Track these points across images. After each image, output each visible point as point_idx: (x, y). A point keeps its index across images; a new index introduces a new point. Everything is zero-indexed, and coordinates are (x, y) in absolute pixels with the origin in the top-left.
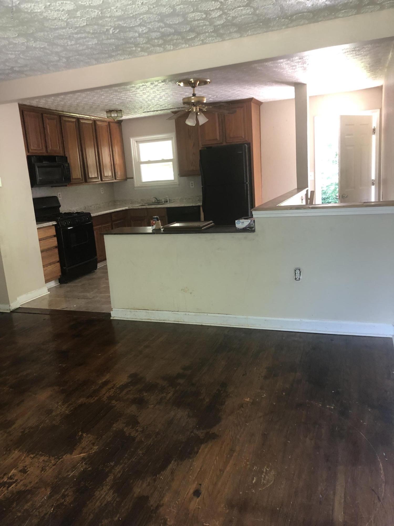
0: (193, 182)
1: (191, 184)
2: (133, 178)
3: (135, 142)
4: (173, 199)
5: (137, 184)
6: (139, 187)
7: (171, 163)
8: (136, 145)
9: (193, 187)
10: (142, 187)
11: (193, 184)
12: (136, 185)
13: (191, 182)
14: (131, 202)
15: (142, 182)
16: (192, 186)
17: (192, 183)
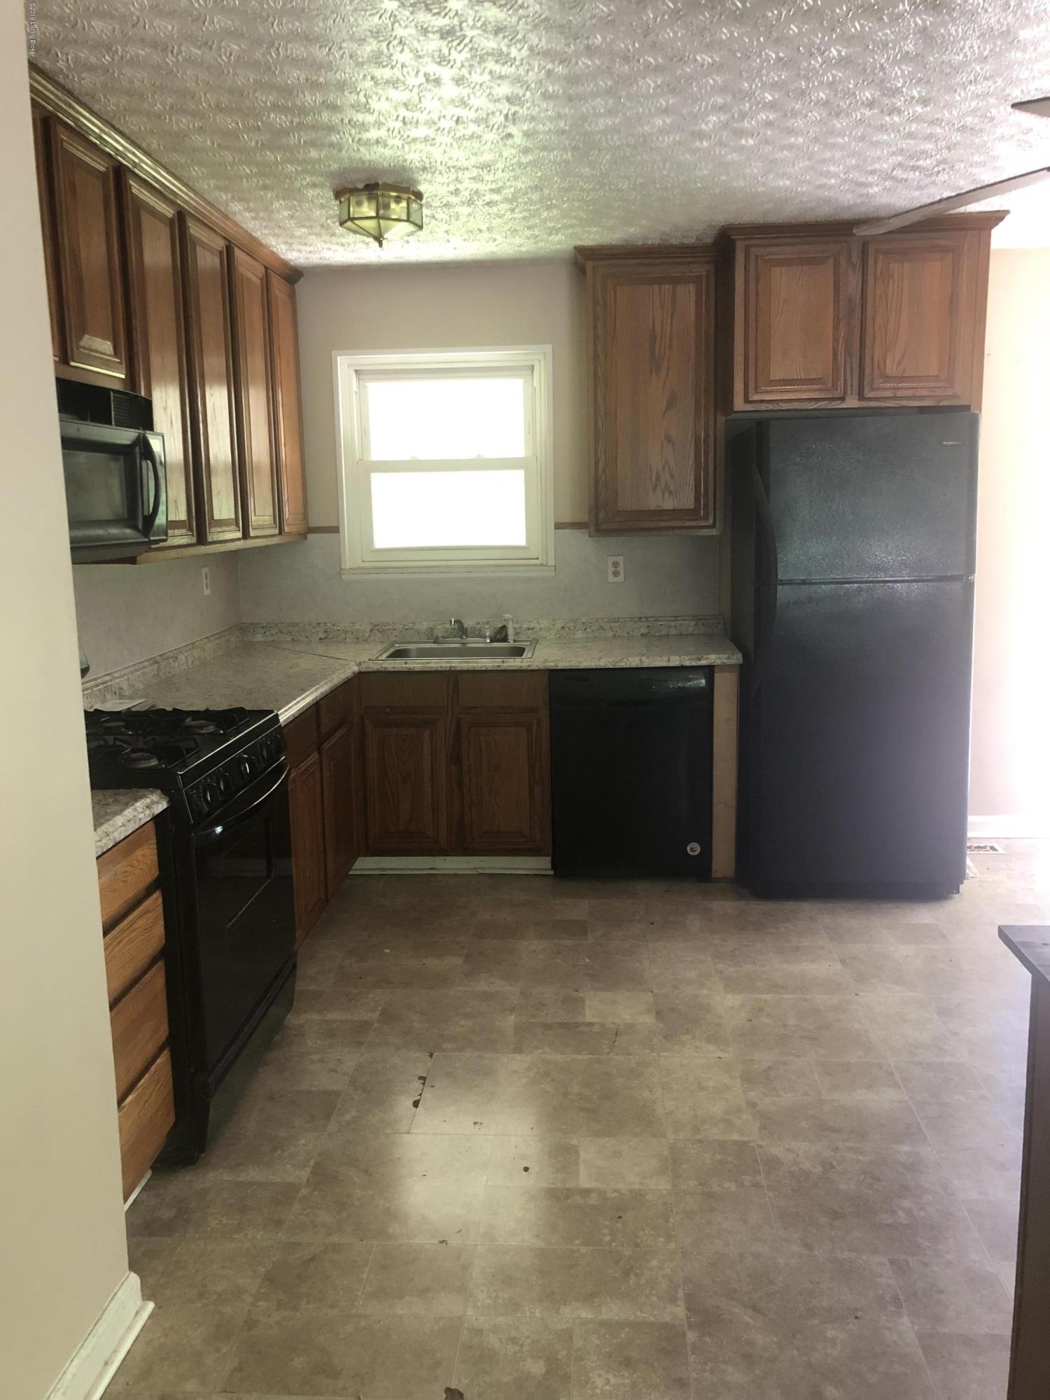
0: (621, 560)
1: (611, 569)
2: (335, 530)
3: (354, 373)
4: (525, 626)
5: (351, 558)
6: (359, 568)
7: (519, 475)
8: (355, 388)
9: (621, 578)
10: (379, 570)
11: (621, 569)
12: (348, 563)
13: (611, 560)
14: (322, 635)
15: (372, 551)
16: (616, 574)
17: (616, 565)
